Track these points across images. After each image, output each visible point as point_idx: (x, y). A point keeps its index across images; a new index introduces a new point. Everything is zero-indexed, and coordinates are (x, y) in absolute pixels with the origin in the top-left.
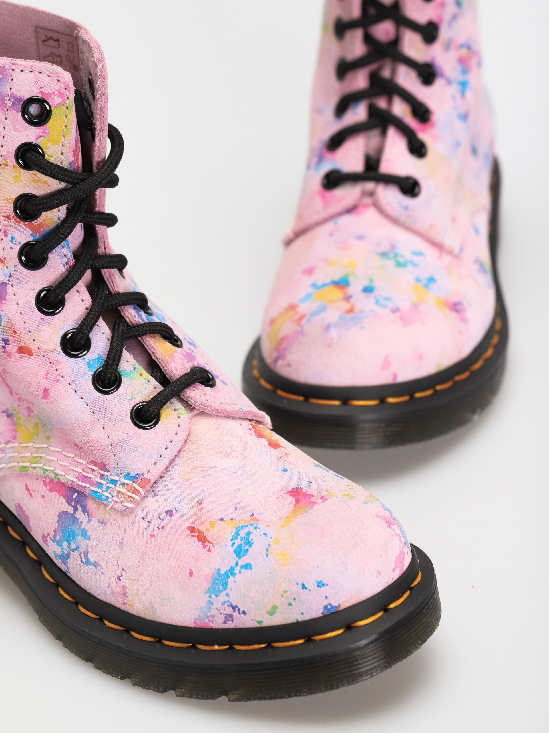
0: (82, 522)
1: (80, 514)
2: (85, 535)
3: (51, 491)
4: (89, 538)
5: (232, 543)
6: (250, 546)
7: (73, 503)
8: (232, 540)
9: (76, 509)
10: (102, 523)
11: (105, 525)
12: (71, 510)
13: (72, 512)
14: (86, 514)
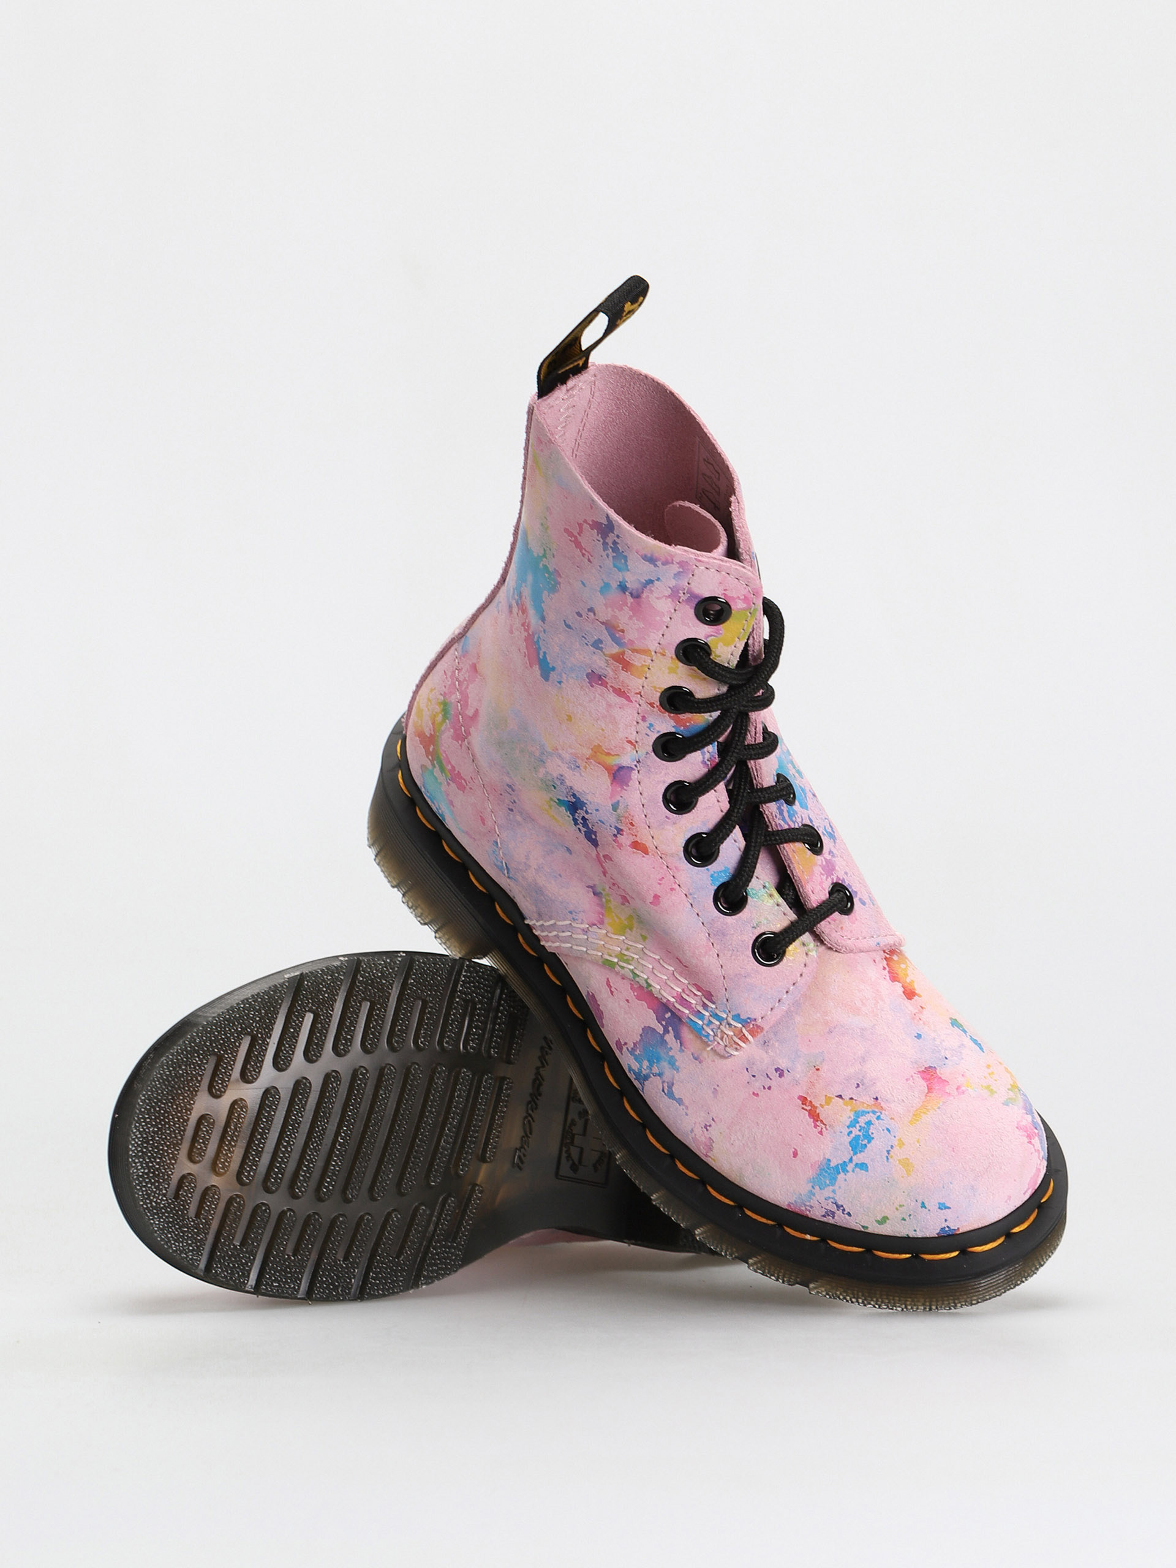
0: (671, 1048)
1: (670, 1037)
2: (672, 1063)
3: (638, 998)
4: (677, 1070)
5: (849, 1130)
6: (869, 1142)
7: (664, 1023)
8: (848, 1127)
9: (666, 1031)
10: (696, 1059)
11: (700, 1062)
12: (660, 1030)
13: (661, 1033)
14: (678, 1041)
